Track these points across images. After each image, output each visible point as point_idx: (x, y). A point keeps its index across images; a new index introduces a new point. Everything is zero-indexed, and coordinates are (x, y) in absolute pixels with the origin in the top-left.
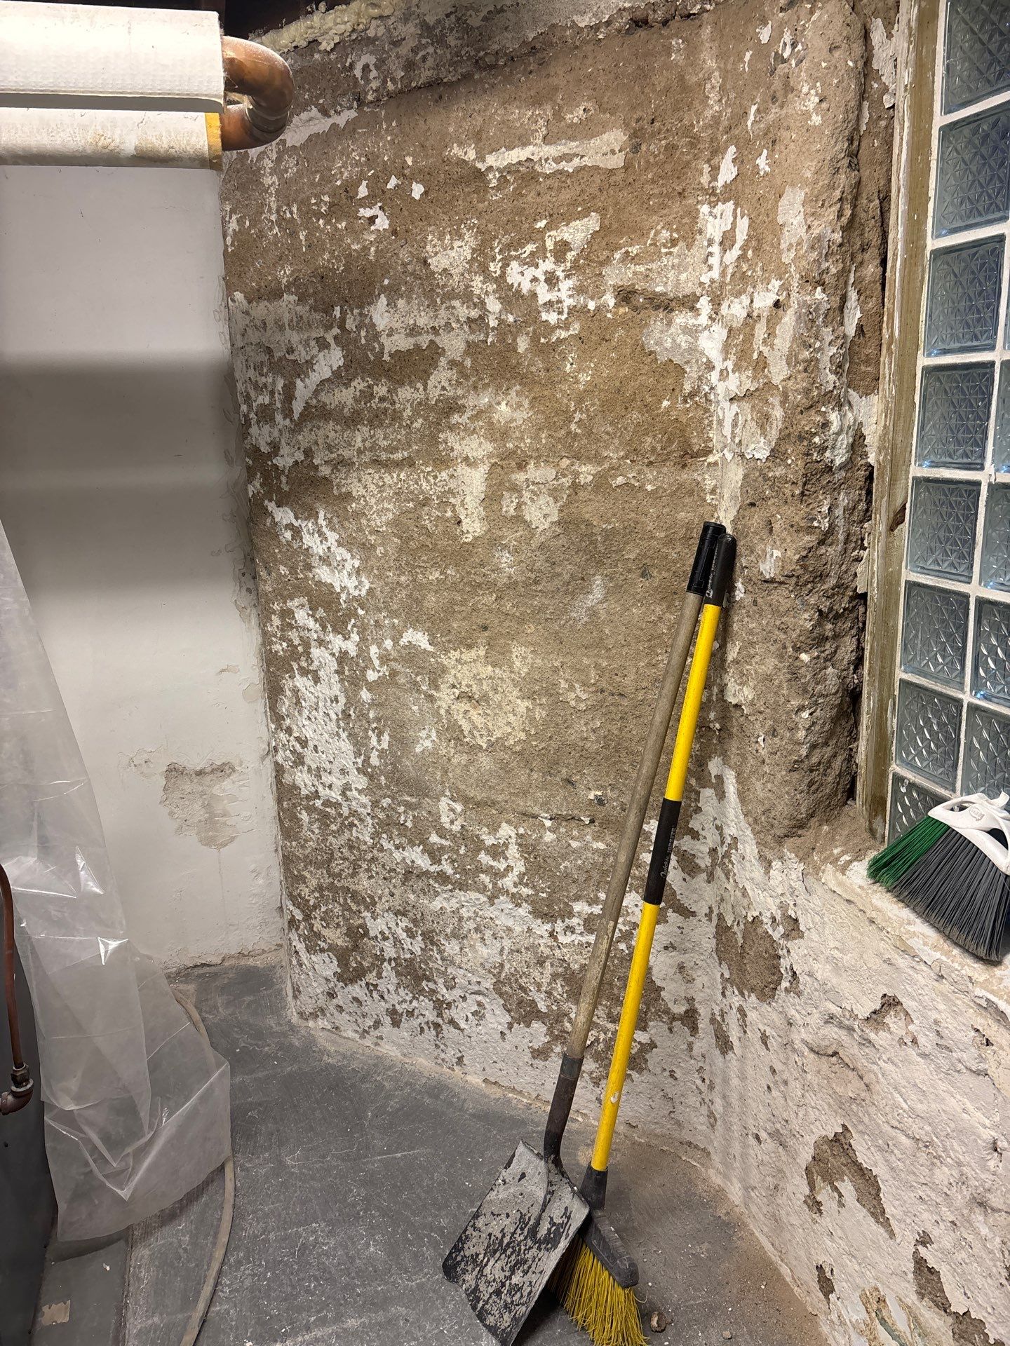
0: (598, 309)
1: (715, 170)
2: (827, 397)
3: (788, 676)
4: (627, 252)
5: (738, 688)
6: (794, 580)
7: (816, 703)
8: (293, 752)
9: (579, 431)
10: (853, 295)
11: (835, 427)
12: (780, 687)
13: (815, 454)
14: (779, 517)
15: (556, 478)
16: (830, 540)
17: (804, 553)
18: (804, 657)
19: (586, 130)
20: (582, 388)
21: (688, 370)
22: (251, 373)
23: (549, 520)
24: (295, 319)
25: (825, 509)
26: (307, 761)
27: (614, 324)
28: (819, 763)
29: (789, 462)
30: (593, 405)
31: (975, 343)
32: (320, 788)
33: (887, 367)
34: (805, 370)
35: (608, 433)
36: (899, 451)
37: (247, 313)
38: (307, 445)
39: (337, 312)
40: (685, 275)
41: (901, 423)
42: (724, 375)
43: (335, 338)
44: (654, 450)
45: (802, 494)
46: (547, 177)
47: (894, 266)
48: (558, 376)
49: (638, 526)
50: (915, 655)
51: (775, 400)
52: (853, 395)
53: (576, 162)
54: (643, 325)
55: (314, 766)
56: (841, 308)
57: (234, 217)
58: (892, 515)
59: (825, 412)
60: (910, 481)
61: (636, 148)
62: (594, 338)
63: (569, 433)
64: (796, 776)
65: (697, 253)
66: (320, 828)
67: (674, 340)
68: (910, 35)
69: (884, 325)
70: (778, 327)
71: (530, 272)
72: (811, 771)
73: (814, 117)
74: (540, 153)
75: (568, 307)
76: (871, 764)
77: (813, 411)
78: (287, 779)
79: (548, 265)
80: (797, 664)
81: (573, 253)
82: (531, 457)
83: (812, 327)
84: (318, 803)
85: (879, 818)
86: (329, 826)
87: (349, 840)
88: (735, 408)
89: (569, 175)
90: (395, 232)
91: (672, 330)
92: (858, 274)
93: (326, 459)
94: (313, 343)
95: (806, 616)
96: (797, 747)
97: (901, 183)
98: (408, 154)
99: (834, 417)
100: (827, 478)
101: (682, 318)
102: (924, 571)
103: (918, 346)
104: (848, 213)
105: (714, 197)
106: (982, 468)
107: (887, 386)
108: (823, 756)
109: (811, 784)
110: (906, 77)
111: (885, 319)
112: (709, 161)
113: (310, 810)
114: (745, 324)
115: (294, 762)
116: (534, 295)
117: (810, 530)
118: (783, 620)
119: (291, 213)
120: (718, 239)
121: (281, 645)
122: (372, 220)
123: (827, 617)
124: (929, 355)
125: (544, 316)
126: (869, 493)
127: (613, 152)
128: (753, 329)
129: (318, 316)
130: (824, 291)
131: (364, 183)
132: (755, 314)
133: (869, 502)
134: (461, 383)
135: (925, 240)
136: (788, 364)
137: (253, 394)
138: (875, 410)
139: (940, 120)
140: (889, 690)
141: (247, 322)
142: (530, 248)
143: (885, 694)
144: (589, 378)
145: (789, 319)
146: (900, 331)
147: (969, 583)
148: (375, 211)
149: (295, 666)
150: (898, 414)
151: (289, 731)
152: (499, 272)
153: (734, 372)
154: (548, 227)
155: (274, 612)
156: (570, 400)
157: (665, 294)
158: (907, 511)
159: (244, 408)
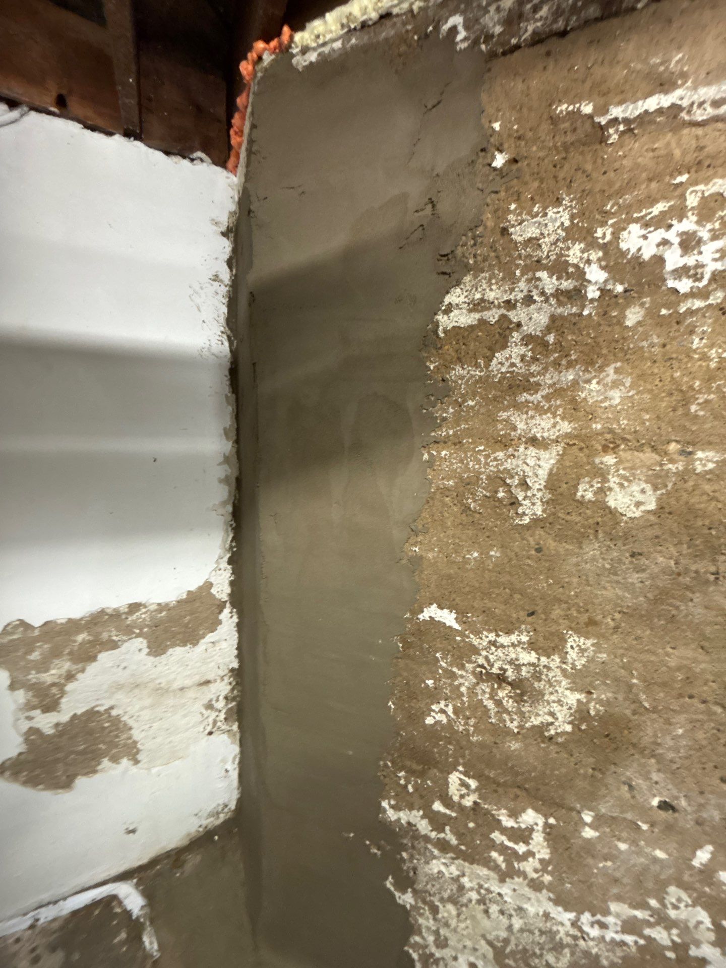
9: (702, 413)
20: (713, 365)
23: (642, 508)
46: (698, 125)
63: (687, 414)
71: (659, 234)
74: (694, 97)
75: (712, 272)
79: (688, 224)
98: (498, 119)
116: (660, 261)
125: (672, 284)
134: (538, 360)
142: (660, 207)
144: (724, 355)
152: (608, 237)
154: (691, 182)
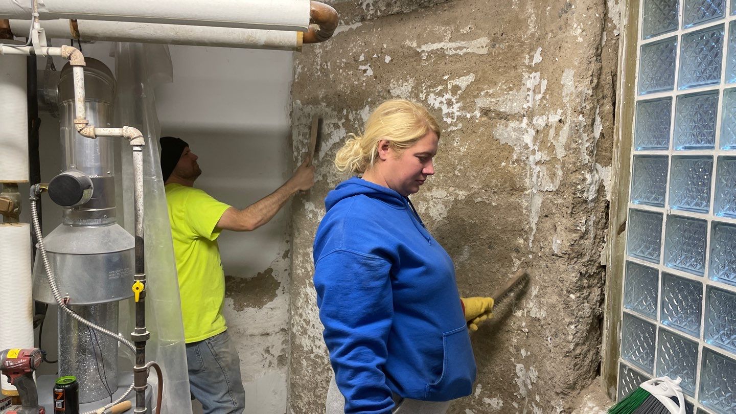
0: (471, 118)
1: (531, 58)
2: (585, 166)
3: (564, 306)
4: (487, 92)
5: (537, 310)
6: (567, 256)
7: (578, 321)
8: (302, 327)
9: (459, 174)
10: (598, 119)
11: (589, 181)
12: (559, 311)
13: (578, 194)
14: (560, 223)
15: (447, 196)
16: (586, 237)
17: (572, 243)
18: (572, 296)
19: (470, 37)
20: (462, 154)
21: (515, 149)
22: (301, 137)
23: (442, 216)
24: (324, 114)
25: (584, 221)
26: (309, 332)
27: (479, 125)
28: (580, 354)
29: (565, 197)
30: (467, 162)
31: (659, 146)
32: (314, 347)
33: (616, 153)
34: (574, 153)
35: (474, 176)
36: (622, 195)
37: (302, 110)
38: (324, 173)
39: (345, 112)
40: (515, 104)
41: (623, 181)
42: (534, 152)
43: (343, 124)
44: (497, 186)
45: (572, 213)
46: (450, 56)
47: (619, 107)
48: (450, 148)
49: (488, 223)
50: (631, 300)
51: (558, 166)
52: (598, 166)
53: (465, 50)
54: (494, 126)
55: (312, 336)
56: (592, 125)
57: (300, 66)
58: (619, 227)
59: (584, 174)
60: (628, 210)
61: (494, 46)
62: (469, 131)
63: (454, 175)
64: (567, 360)
65: (522, 94)
66: (312, 370)
67: (509, 134)
68: (627, 3)
69: (615, 133)
70: (560, 132)
71: (440, 99)
72: (576, 358)
73: (579, 38)
74: (448, 46)
75: (457, 116)
76: (608, 357)
77: (577, 173)
78: (297, 341)
79: (448, 96)
80: (568, 299)
81: (461, 91)
82: (434, 185)
83: (577, 133)
84: (312, 356)
85: (613, 387)
86: (316, 369)
87: (327, 377)
88: (538, 169)
89: (461, 56)
90: (376, 77)
91: (508, 129)
92: (601, 109)
93: (333, 180)
94: (332, 126)
95: (573, 275)
96: (568, 344)
97: (622, 69)
98: (385, 43)
99: (588, 176)
100: (584, 206)
101: (513, 124)
102: (636, 256)
103: (631, 145)
104: (595, 81)
105: (531, 69)
106: (664, 206)
107: (616, 163)
108: (582, 351)
109: (575, 365)
110: (625, 21)
111: (615, 130)
112: (529, 53)
113: (308, 359)
114: (544, 129)
115: (302, 333)
116: (440, 109)
117: (576, 231)
118: (561, 276)
119: (327, 66)
120: (532, 88)
121: (301, 270)
122: (365, 71)
123: (584, 276)
124: (637, 150)
125: (445, 119)
126: (607, 214)
127: (482, 47)
128: (548, 132)
129: (335, 113)
130: (583, 116)
131: (363, 54)
132: (549, 125)
133: (607, 219)
135: (634, 95)
136: (566, 150)
137: (300, 148)
138: (610, 174)
139: (641, 42)
140: (618, 317)
141: (301, 114)
142: (440, 88)
143: (615, 319)
144: (465, 150)
145: (566, 128)
146: (622, 137)
147: (658, 264)
148: (367, 67)
149: (307, 282)
150: (622, 177)
151: (301, 315)
152: (424, 98)
153: (538, 151)
154: (449, 79)
155: (300, 254)
156: (456, 159)
157: (505, 112)
158: (627, 225)
159: (295, 154)
